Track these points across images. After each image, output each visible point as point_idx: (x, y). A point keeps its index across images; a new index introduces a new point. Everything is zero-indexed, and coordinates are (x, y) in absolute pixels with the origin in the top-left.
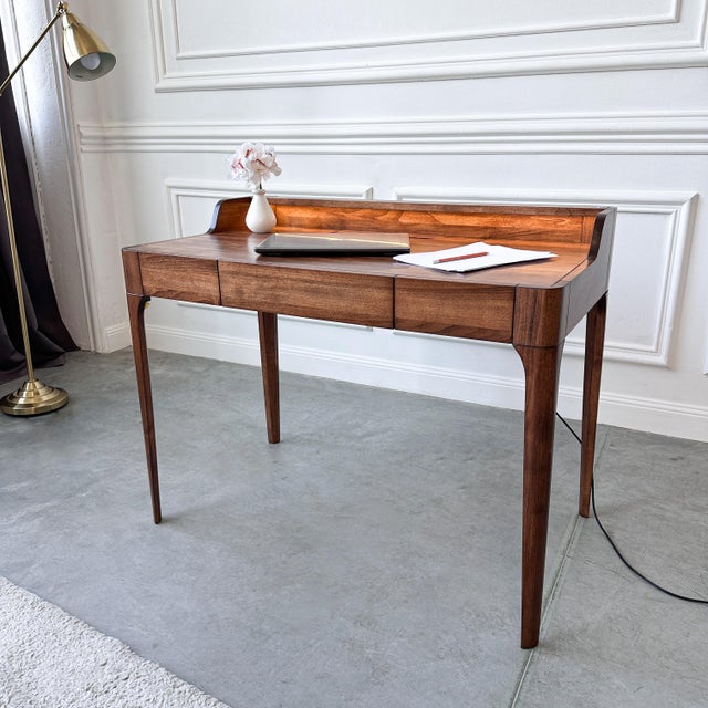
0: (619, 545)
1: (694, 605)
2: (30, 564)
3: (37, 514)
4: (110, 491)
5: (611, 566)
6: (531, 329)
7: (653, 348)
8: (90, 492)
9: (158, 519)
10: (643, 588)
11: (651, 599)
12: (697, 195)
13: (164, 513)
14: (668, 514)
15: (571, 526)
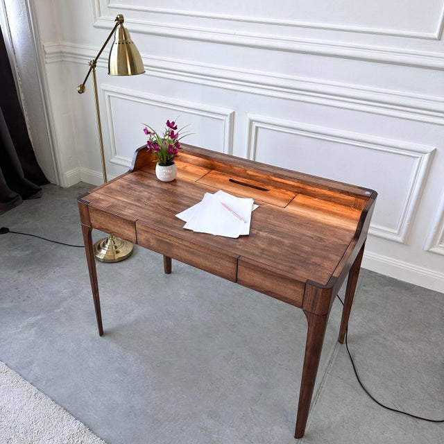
0: (357, 366)
1: (391, 412)
2: (31, 363)
3: (33, 325)
4: (73, 308)
5: (350, 381)
6: (313, 305)
7: (396, 232)
8: (62, 309)
9: (102, 333)
10: (365, 398)
11: (368, 406)
12: (436, 150)
13: (105, 328)
14: (388, 343)
15: (332, 350)
